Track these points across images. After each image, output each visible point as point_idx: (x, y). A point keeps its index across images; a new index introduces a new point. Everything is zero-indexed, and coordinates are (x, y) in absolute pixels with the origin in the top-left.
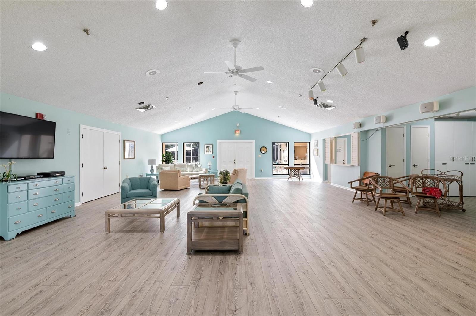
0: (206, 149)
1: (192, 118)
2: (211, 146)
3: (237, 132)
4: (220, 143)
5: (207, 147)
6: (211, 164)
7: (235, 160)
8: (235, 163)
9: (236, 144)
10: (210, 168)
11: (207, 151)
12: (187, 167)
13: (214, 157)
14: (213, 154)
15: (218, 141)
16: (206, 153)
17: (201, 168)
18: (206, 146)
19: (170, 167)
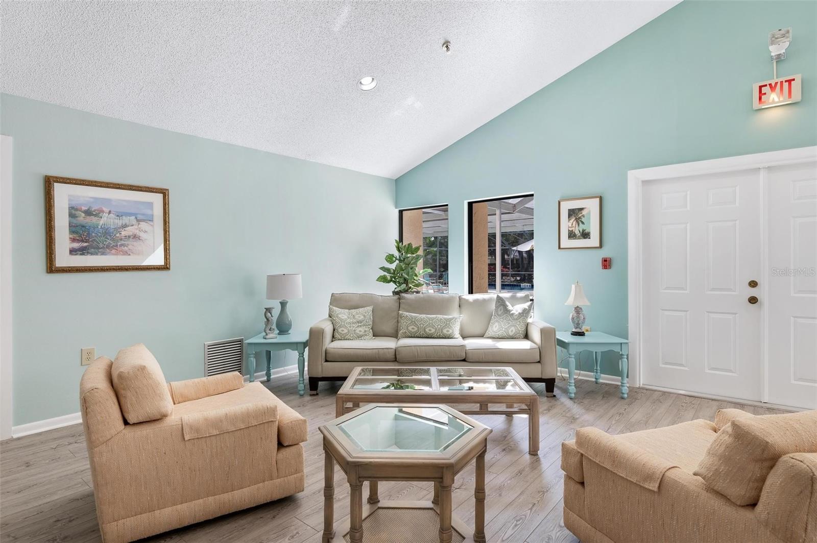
0: (567, 224)
1: (447, 45)
2: (592, 207)
3: (773, 97)
4: (646, 183)
5: (572, 213)
6: (584, 303)
7: (753, 284)
8: (753, 300)
9: (762, 175)
10: (578, 325)
11: (572, 235)
12: (460, 313)
13: (606, 263)
14: (601, 246)
15: (635, 177)
16: (566, 242)
17: (529, 320)
18: (566, 206)
19: (370, 308)
